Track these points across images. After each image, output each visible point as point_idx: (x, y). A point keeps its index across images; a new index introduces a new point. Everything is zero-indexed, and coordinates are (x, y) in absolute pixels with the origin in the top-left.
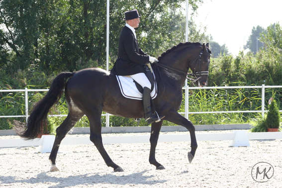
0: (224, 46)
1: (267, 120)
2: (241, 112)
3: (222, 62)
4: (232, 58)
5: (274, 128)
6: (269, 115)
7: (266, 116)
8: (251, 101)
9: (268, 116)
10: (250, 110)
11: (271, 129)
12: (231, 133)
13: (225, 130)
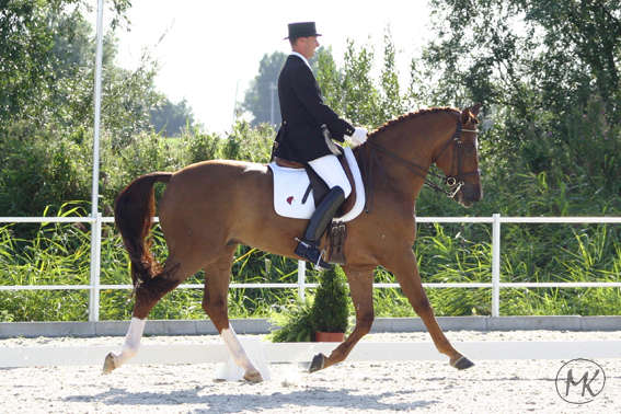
0: (183, 104)
1: (315, 309)
2: (240, 285)
3: (192, 150)
4: (217, 140)
5: (333, 331)
6: (321, 296)
7: (312, 299)
8: (268, 257)
9: (316, 299)
10: (263, 282)
11: (324, 335)
12: (215, 342)
13: (198, 334)
